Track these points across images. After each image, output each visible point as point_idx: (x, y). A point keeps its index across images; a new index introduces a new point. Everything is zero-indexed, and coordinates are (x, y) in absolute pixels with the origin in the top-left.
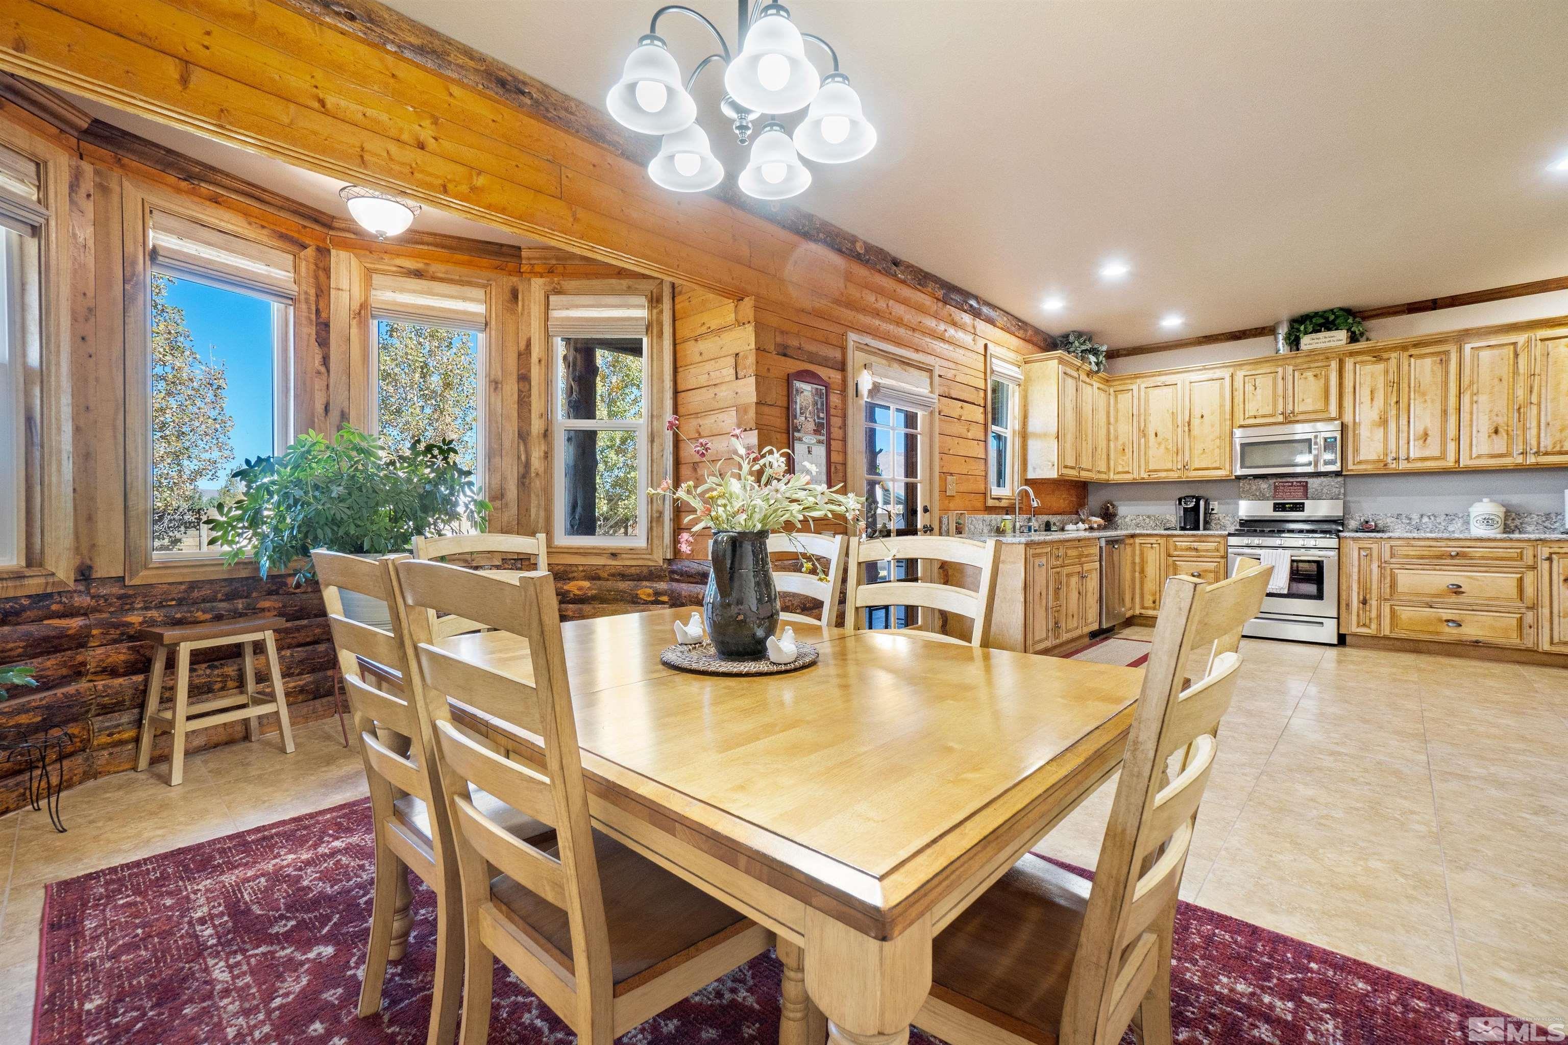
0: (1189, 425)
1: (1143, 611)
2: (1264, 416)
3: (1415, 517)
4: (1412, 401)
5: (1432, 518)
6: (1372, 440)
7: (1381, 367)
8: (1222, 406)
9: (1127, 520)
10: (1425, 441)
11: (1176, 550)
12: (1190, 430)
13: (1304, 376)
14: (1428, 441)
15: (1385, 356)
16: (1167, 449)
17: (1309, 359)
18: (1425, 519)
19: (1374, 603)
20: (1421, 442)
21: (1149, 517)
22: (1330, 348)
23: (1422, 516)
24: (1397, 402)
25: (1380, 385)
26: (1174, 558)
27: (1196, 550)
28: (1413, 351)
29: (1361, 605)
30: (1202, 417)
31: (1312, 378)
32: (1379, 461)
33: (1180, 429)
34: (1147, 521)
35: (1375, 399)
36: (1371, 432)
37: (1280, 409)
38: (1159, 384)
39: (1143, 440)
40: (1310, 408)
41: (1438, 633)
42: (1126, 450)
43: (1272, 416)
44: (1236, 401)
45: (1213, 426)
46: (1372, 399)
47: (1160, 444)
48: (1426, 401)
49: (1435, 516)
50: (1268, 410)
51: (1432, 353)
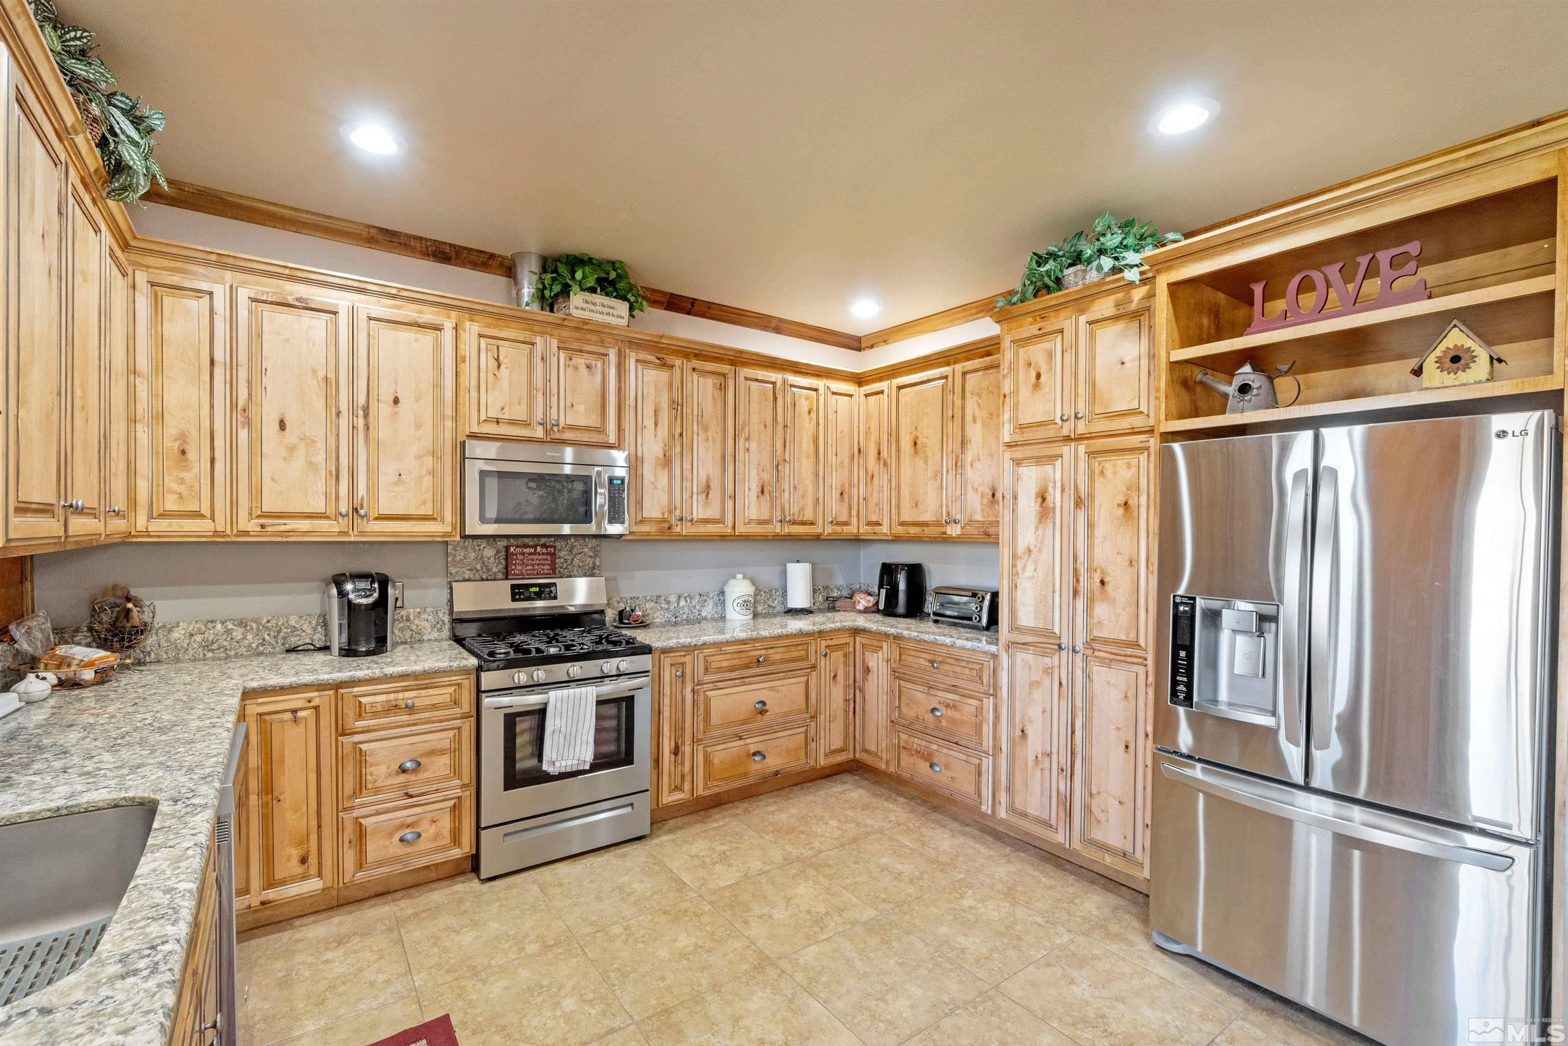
0: (366, 415)
1: (271, 894)
2: (512, 422)
3: (673, 599)
4: (695, 436)
5: (688, 600)
6: (656, 488)
7: (664, 375)
8: (438, 386)
9: (175, 635)
10: (707, 495)
11: (360, 716)
12: (367, 427)
13: (573, 362)
14: (710, 496)
15: (670, 359)
16: (311, 464)
17: (577, 335)
18: (682, 603)
19: (687, 749)
20: (704, 496)
21: (242, 623)
22: (608, 326)
23: (679, 597)
24: (681, 434)
25: (665, 406)
26: (357, 738)
27: (410, 709)
28: (696, 363)
29: (673, 756)
30: (396, 401)
31: (583, 369)
32: (663, 521)
33: (344, 422)
34: (238, 634)
35: (659, 424)
36: (655, 475)
37: (539, 415)
38: (290, 300)
39: (243, 434)
40: (582, 422)
41: (746, 774)
42: (192, 455)
43: (526, 424)
44: (464, 380)
45: (418, 426)
46: (656, 424)
47: (292, 449)
48: (708, 439)
49: (691, 598)
50: (520, 412)
51: (713, 373)
